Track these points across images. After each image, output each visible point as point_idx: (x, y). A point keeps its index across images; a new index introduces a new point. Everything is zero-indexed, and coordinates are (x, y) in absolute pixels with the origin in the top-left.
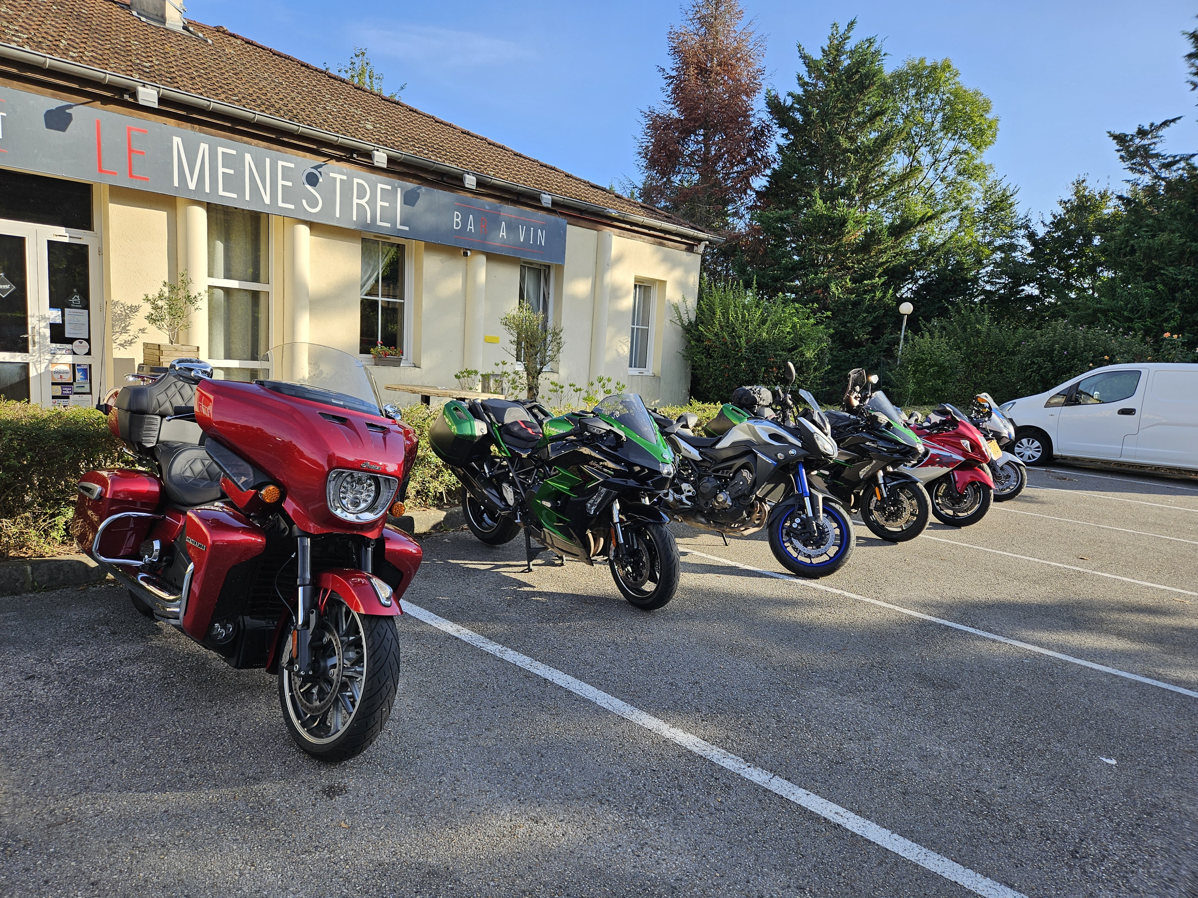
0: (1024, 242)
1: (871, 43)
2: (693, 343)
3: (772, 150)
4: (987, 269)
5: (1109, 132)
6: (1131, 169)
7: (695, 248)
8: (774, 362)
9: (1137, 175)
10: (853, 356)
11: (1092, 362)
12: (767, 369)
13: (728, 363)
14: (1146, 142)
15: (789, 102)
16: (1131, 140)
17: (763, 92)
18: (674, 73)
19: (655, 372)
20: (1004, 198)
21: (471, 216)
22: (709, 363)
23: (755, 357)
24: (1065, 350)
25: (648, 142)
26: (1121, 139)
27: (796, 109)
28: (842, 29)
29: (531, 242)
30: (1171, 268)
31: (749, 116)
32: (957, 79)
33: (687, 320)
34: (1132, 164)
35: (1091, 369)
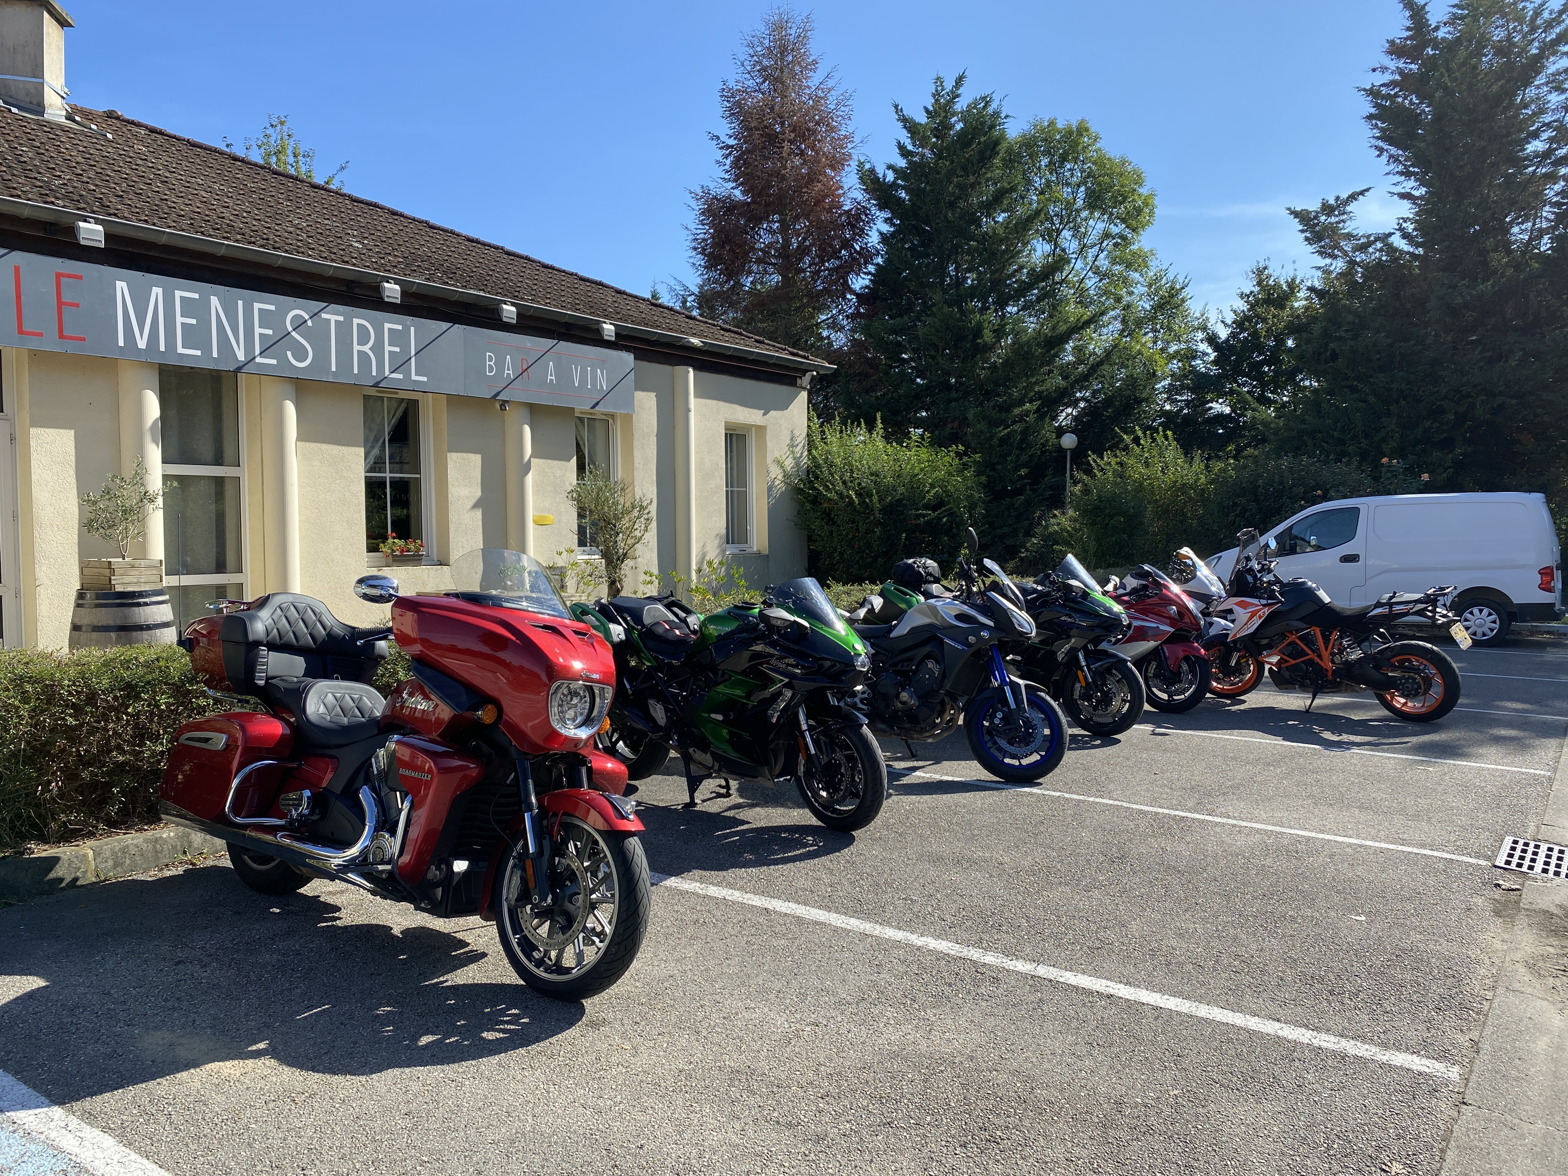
0: (1204, 347)
1: (987, 102)
2: (808, 505)
3: (873, 239)
4: (1163, 383)
5: (1289, 209)
6: (1321, 253)
7: (799, 381)
9: (1328, 261)
11: (1303, 499)
13: (857, 530)
14: (1333, 219)
15: (890, 177)
16: (1316, 217)
17: (854, 164)
18: (732, 142)
19: (760, 549)
20: (1173, 293)
21: (509, 357)
23: (891, 519)
24: (1272, 486)
25: (705, 233)
26: (1302, 216)
27: (899, 186)
28: (949, 85)
29: (590, 387)
30: (1382, 375)
31: (840, 196)
32: (1098, 145)
33: (797, 477)
34: (1321, 247)
35: (1303, 508)
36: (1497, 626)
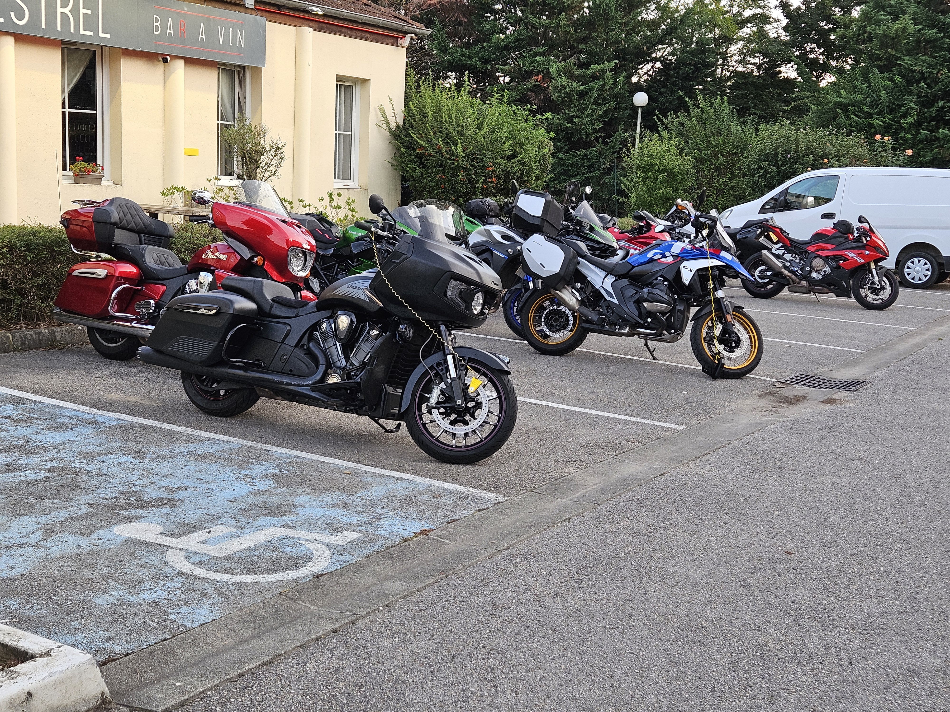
0: (777, 13)
2: (403, 150)
7: (400, 41)
8: (493, 171)
10: (583, 159)
12: (486, 179)
13: (444, 173)
19: (362, 185)
21: (170, 19)
22: (422, 173)
23: (472, 165)
24: (789, 153)
29: (231, 44)
30: (907, 58)
33: (395, 125)
36: (929, 273)
